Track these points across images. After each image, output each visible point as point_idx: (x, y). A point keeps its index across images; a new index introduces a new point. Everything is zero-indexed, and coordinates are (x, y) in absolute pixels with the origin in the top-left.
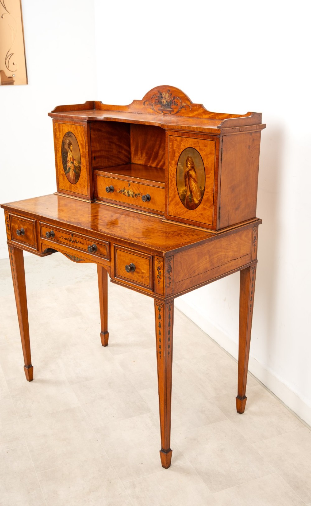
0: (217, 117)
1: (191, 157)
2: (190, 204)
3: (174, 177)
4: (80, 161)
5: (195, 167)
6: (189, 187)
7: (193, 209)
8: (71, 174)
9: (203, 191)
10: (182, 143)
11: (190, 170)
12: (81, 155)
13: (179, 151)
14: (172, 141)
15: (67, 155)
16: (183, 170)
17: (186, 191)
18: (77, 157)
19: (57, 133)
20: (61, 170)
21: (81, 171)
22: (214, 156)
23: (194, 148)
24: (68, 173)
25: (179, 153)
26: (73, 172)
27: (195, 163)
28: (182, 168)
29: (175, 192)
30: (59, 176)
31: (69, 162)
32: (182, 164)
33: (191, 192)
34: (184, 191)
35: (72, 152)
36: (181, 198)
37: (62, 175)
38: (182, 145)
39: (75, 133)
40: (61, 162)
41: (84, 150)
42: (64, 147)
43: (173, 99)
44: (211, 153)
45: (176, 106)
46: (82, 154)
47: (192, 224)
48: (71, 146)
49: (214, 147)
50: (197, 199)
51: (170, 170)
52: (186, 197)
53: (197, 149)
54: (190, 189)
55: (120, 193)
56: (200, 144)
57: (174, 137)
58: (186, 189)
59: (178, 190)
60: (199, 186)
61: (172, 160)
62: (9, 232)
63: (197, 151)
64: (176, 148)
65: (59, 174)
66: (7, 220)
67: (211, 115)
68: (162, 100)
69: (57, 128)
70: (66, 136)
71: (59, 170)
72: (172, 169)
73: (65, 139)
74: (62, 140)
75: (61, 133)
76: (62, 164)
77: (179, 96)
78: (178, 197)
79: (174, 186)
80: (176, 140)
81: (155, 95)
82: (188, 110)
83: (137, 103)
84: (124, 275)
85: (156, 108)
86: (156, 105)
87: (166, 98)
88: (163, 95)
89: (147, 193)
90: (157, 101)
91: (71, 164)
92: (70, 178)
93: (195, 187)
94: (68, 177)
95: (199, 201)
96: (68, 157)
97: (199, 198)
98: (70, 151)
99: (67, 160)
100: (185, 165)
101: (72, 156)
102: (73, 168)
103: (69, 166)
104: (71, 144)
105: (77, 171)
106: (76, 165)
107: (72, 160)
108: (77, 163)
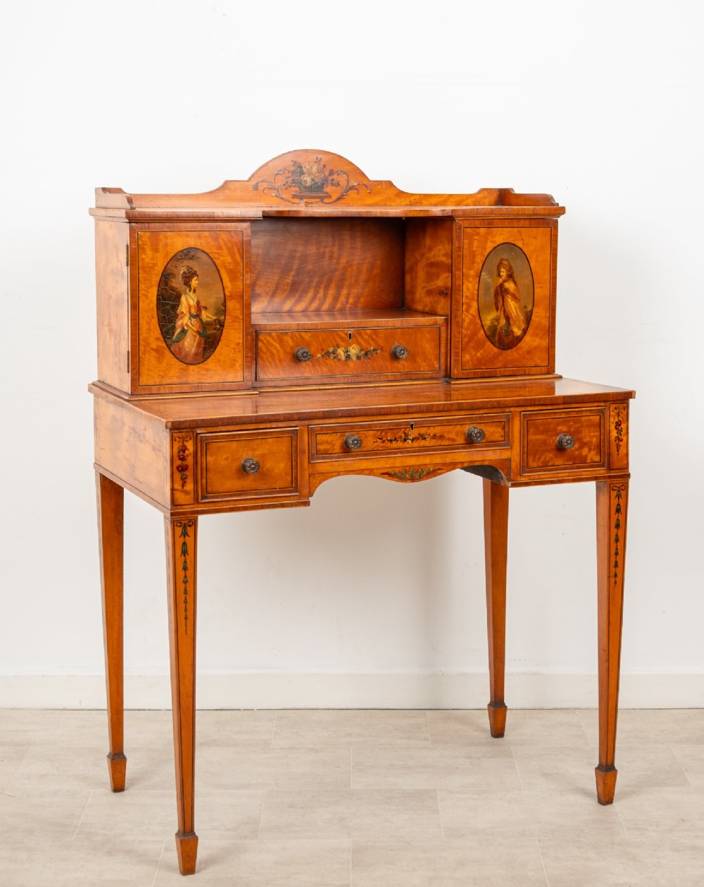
1: (507, 260)
2: (506, 341)
3: (473, 299)
4: (223, 308)
5: (515, 275)
6: (505, 311)
7: (511, 348)
8: (190, 344)
9: (530, 312)
10: (489, 237)
11: (504, 281)
12: (227, 294)
13: (484, 253)
14: (470, 236)
15: (179, 302)
16: (492, 284)
17: (497, 319)
18: (212, 300)
19: (144, 256)
20: (152, 340)
21: (224, 330)
22: (549, 251)
23: (513, 242)
24: (178, 341)
25: (483, 255)
26: (195, 336)
27: (514, 268)
28: (490, 280)
29: (475, 326)
30: (144, 354)
31: (182, 318)
32: (490, 274)
33: (508, 318)
35: (194, 291)
36: (488, 334)
37: (157, 350)
38: (489, 241)
39: (209, 248)
40: (155, 321)
41: (239, 283)
42: (166, 284)
43: (330, 175)
44: (543, 248)
45: (336, 187)
46: (229, 292)
47: (511, 374)
48: (195, 278)
49: (549, 238)
50: (519, 328)
51: (464, 287)
52: (499, 328)
53: (520, 244)
54: (506, 314)
55: (325, 358)
56: (523, 236)
57: (473, 230)
58: (497, 316)
59: (481, 321)
60: (523, 305)
61: (470, 269)
62: (183, 486)
63: (519, 248)
64: (477, 247)
65: (145, 350)
66: (179, 456)
67: (412, 199)
68: (302, 178)
69: (144, 244)
70: (178, 259)
71: (145, 341)
72: (470, 285)
73: (176, 267)
74: (161, 271)
75: (158, 255)
76: (158, 326)
77: (342, 169)
78: (482, 332)
79: (473, 316)
80: (478, 234)
81: (285, 169)
82: (364, 192)
83: (236, 187)
84: (544, 462)
85: (288, 193)
86: (286, 189)
87: (311, 172)
88: (306, 167)
89: (396, 343)
90: (290, 181)
91: (190, 318)
92: (183, 353)
93: (515, 308)
94: (175, 351)
95: (523, 330)
96: (180, 306)
97: (523, 326)
98: (190, 291)
99: (178, 312)
100: (496, 273)
101: (196, 300)
102: (195, 329)
103: (182, 325)
104: (194, 274)
105: (209, 332)
106: (209, 319)
107: (193, 311)
108: (210, 316)
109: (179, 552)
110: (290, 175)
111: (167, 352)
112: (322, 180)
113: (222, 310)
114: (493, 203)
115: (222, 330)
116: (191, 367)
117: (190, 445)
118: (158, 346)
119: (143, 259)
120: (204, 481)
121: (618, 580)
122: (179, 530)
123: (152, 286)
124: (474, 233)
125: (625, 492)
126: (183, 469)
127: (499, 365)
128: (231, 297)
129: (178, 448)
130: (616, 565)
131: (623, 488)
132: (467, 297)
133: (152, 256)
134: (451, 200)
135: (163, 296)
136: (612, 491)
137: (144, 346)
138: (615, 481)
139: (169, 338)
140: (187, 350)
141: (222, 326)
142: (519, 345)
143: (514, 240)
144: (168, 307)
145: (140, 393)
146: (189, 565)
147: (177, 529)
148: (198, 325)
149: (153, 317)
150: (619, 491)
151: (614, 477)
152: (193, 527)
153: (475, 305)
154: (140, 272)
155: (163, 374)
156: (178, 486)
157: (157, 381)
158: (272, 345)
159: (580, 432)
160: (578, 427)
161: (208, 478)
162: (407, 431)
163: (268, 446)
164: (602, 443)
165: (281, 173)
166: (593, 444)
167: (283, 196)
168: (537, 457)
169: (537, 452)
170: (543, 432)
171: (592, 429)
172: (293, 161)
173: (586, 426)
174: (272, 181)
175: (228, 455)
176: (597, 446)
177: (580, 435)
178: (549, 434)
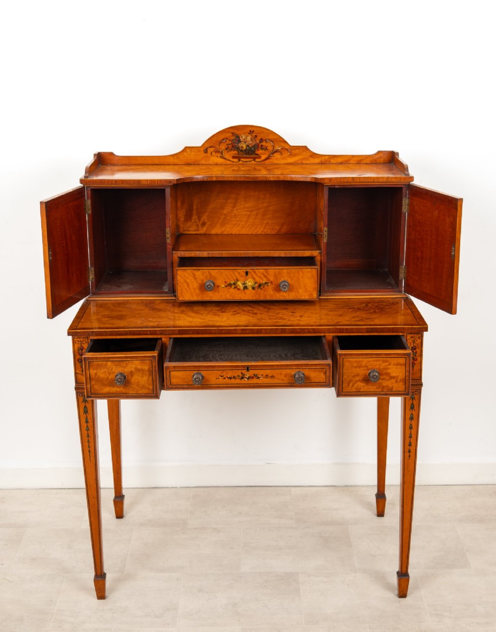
0: (332, 160)
43: (260, 143)
45: (265, 150)
55: (227, 288)
67: (323, 159)
68: (239, 145)
77: (269, 138)
81: (227, 139)
82: (286, 154)
83: (191, 151)
84: (356, 388)
85: (228, 155)
86: (228, 152)
87: (246, 141)
88: (242, 137)
89: (283, 279)
90: (230, 146)
110: (230, 142)
112: (254, 146)
114: (387, 162)
120: (89, 386)
121: (412, 454)
125: (417, 395)
130: (410, 445)
131: (416, 393)
134: (354, 159)
156: (79, 371)
158: (188, 278)
159: (388, 369)
160: (387, 365)
161: (91, 384)
162: (244, 372)
163: (134, 366)
164: (407, 378)
165: (224, 141)
166: (399, 378)
167: (226, 157)
168: (351, 385)
169: (351, 381)
170: (356, 367)
171: (399, 367)
172: (232, 133)
173: (394, 365)
174: (218, 147)
175: (105, 370)
176: (403, 380)
177: (389, 371)
178: (362, 369)
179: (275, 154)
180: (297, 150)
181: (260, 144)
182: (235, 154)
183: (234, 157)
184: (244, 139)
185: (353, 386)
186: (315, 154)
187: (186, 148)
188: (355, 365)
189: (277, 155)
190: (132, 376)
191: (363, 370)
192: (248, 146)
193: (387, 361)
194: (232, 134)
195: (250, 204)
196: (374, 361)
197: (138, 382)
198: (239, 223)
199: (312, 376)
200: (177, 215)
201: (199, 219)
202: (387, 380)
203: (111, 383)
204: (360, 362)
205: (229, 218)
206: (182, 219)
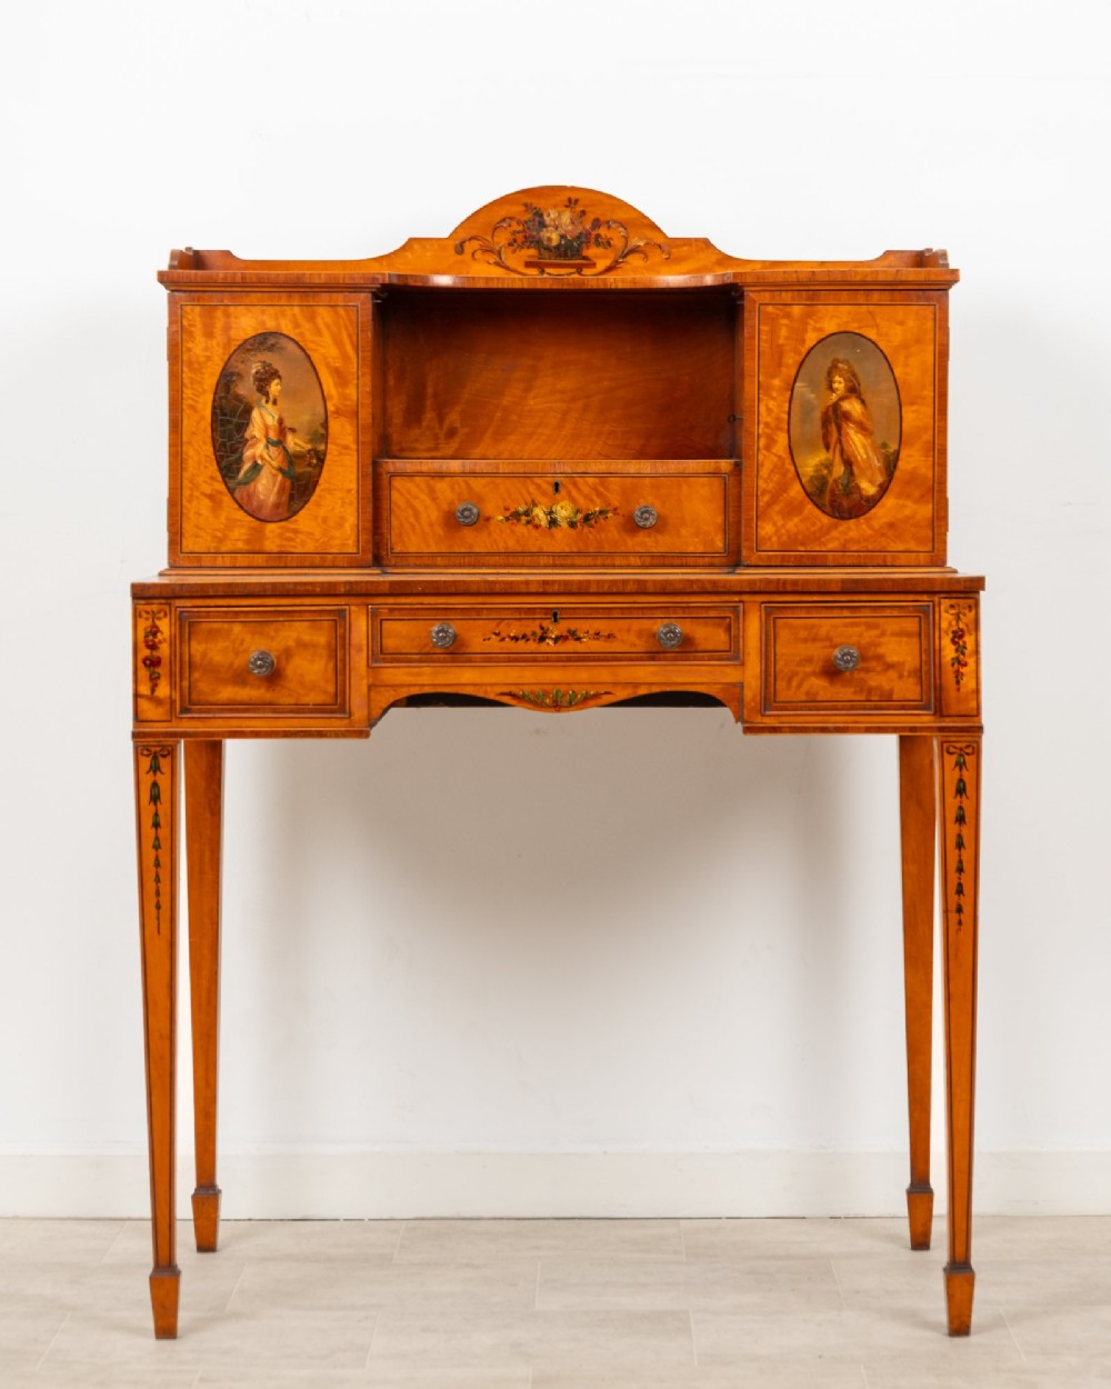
1: (846, 362)
2: (846, 503)
3: (781, 429)
4: (322, 431)
5: (863, 388)
6: (842, 451)
7: (857, 516)
8: (267, 487)
9: (894, 453)
10: (812, 322)
11: (842, 399)
12: (331, 407)
13: (800, 348)
14: (773, 320)
15: (248, 419)
16: (816, 402)
17: (829, 466)
18: (306, 418)
19: (190, 345)
20: (203, 479)
21: (325, 468)
22: (931, 348)
23: (857, 331)
24: (246, 483)
25: (800, 353)
26: (275, 476)
27: (861, 376)
28: (813, 396)
29: (784, 475)
30: (190, 502)
31: (253, 446)
32: (812, 384)
33: (848, 464)
34: (822, 464)
35: (275, 403)
36: (809, 489)
37: (211, 497)
38: (810, 328)
39: (302, 335)
40: (209, 449)
41: (352, 391)
42: (228, 391)
43: (593, 229)
44: (918, 341)
45: (605, 248)
46: (334, 405)
47: (856, 562)
48: (276, 381)
49: (930, 324)
50: (871, 482)
51: (762, 408)
52: (831, 481)
53: (872, 334)
54: (845, 457)
55: (510, 522)
56: (878, 320)
57: (778, 309)
58: (827, 459)
59: (795, 467)
60: (879, 442)
61: (773, 376)
62: (153, 691)
63: (870, 340)
64: (786, 338)
65: (191, 495)
66: (146, 642)
68: (542, 233)
69: (191, 325)
70: (248, 350)
71: (191, 481)
72: (772, 404)
73: (243, 362)
74: (219, 369)
75: (214, 342)
76: (213, 457)
77: (614, 217)
78: (797, 487)
79: (780, 457)
80: (788, 316)
81: (511, 218)
82: (657, 257)
83: (424, 247)
84: (807, 693)
85: (516, 259)
86: (514, 252)
87: (559, 226)
88: (549, 215)
89: (642, 503)
90: (520, 237)
91: (267, 448)
92: (255, 503)
93: (864, 447)
94: (242, 498)
95: (881, 486)
96: (251, 426)
97: (880, 479)
98: (267, 402)
99: (247, 435)
100: (824, 384)
101: (277, 417)
102: (275, 464)
103: (254, 456)
104: (275, 374)
105: (299, 470)
106: (298, 449)
107: (273, 436)
108: (301, 443)
109: (146, 797)
110: (521, 228)
111: (227, 499)
112: (579, 237)
113: (321, 434)
115: (321, 468)
116: (271, 527)
117: (164, 625)
118: (212, 490)
119: (189, 350)
120: (186, 683)
121: (966, 916)
122: (146, 762)
123: (204, 392)
124: (781, 314)
125: (973, 758)
126: (153, 663)
127: (831, 546)
128: (337, 412)
129: (145, 629)
130: (960, 891)
131: (969, 750)
132: (767, 425)
133: (204, 345)
135: (222, 409)
136: (945, 754)
137: (191, 489)
138: (953, 737)
139: (231, 478)
140: (262, 497)
141: (321, 461)
142: (873, 511)
143: (860, 328)
144: (230, 426)
145: (182, 563)
146: (163, 820)
147: (142, 759)
148: (280, 458)
149: (205, 443)
150: (960, 755)
151: (950, 729)
152: (169, 759)
153: (782, 439)
154: (185, 369)
155: (219, 534)
156: (145, 689)
157: (212, 546)
158: (416, 497)
159: (879, 645)
160: (876, 636)
161: (192, 679)
162: (546, 624)
163: (294, 635)
164: (924, 668)
165: (505, 225)
166: (907, 667)
167: (508, 263)
168: (794, 683)
169: (795, 674)
170: (805, 640)
171: (905, 639)
172: (526, 205)
173: (893, 634)
174: (489, 238)
175: (227, 644)
176: (915, 672)
177: (880, 650)
178: (819, 644)
179: (630, 258)
180: (685, 248)
181: (594, 233)
182: (530, 256)
183: (528, 265)
184: (552, 220)
185: (799, 686)
186: (730, 258)
187: (412, 241)
188: (803, 634)
189: (635, 260)
190: (287, 659)
191: (822, 648)
192: (562, 237)
193: (876, 627)
194: (523, 208)
195: (569, 382)
196: (846, 625)
197: (302, 676)
198: (540, 431)
199: (697, 636)
200: (384, 409)
201: (441, 419)
202: (879, 673)
203: (240, 677)
204: (813, 626)
205: (514, 417)
206: (397, 420)
